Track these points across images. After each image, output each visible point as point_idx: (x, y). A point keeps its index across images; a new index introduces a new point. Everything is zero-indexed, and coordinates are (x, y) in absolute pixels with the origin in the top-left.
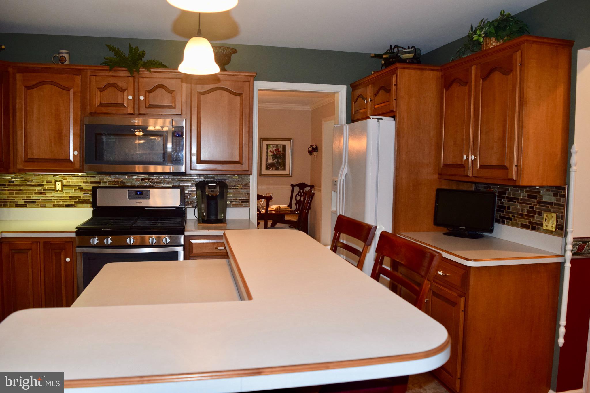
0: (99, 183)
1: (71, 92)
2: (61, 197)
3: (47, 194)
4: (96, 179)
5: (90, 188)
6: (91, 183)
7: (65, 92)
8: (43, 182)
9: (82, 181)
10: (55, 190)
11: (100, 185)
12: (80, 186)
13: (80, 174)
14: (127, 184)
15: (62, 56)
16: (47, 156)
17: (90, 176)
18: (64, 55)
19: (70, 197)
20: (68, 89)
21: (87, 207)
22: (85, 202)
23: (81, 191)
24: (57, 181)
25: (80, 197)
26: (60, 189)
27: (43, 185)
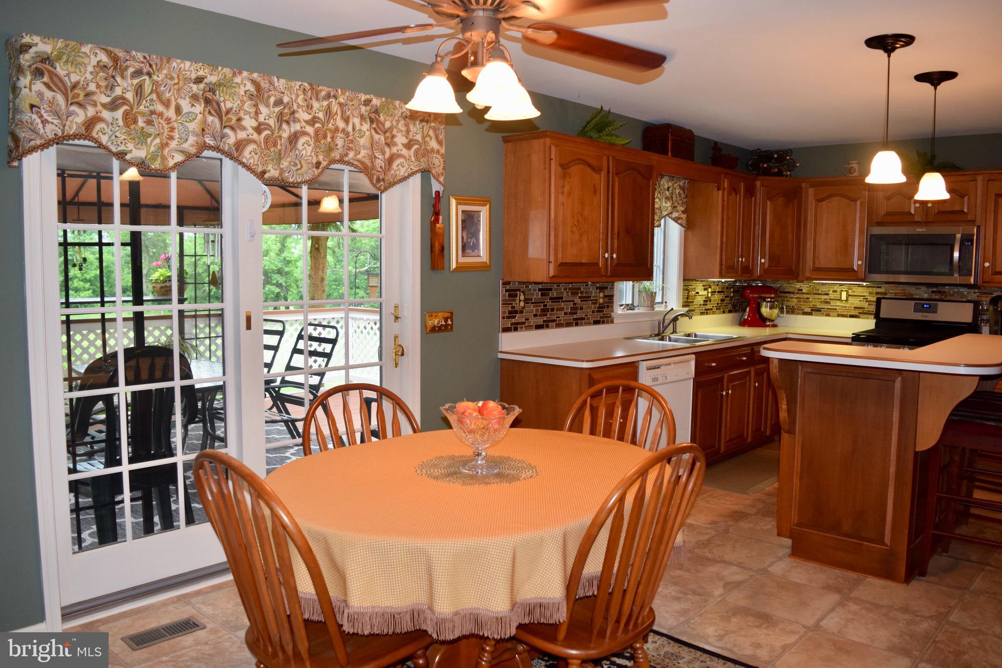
0: (886, 294)
1: (858, 203)
2: (846, 307)
3: (833, 303)
4: (882, 290)
5: (874, 299)
6: (877, 293)
7: (852, 203)
8: (829, 291)
9: (867, 292)
10: (840, 300)
11: (885, 296)
12: (865, 296)
13: (865, 284)
14: (915, 296)
15: (852, 167)
16: (832, 265)
17: (876, 286)
18: (854, 166)
19: (855, 308)
20: (855, 200)
21: (871, 319)
22: (868, 313)
23: (866, 301)
24: (843, 291)
25: (864, 308)
26: (845, 299)
27: (828, 294)
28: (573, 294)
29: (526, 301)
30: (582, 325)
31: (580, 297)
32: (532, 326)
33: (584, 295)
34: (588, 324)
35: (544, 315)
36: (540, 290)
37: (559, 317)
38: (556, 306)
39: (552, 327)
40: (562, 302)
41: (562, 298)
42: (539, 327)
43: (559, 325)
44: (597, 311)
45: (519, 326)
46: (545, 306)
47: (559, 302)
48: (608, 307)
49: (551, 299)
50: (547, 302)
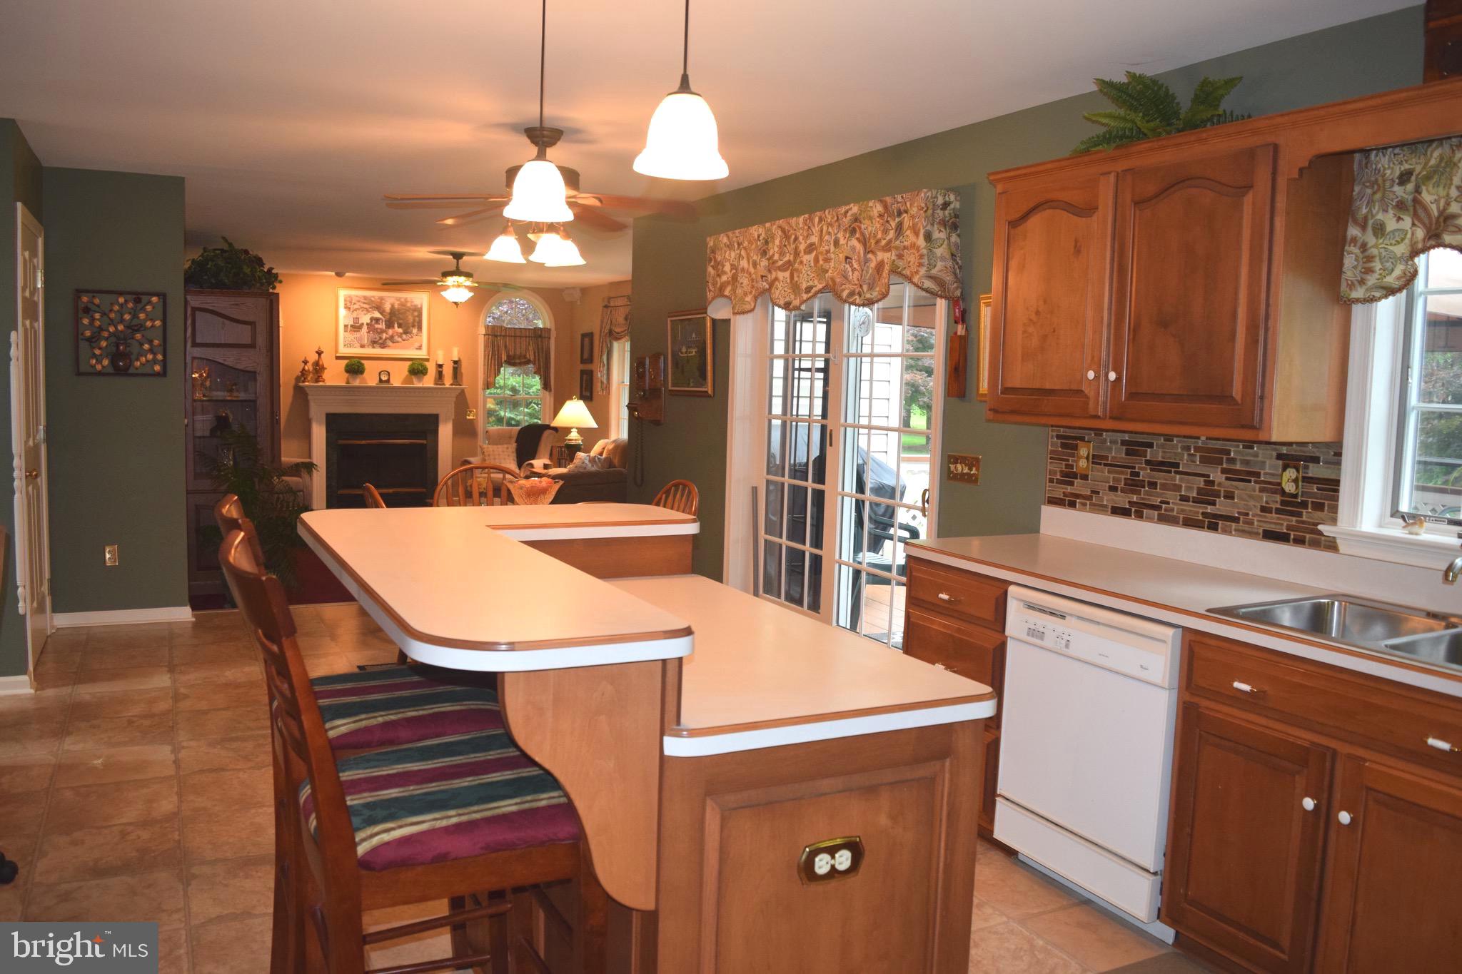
28: (1203, 460)
29: (1096, 459)
30: (1227, 531)
31: (1224, 471)
32: (1106, 506)
33: (1238, 467)
34: (1251, 534)
35: (1133, 492)
36: (1124, 443)
37: (1168, 503)
38: (1160, 478)
39: (1150, 519)
40: (1177, 473)
41: (1177, 465)
42: (1118, 511)
43: (1166, 519)
44: (1278, 511)
45: (1078, 501)
46: (1133, 474)
47: (1170, 472)
48: (1319, 507)
49: (1148, 462)
50: (1140, 468)
